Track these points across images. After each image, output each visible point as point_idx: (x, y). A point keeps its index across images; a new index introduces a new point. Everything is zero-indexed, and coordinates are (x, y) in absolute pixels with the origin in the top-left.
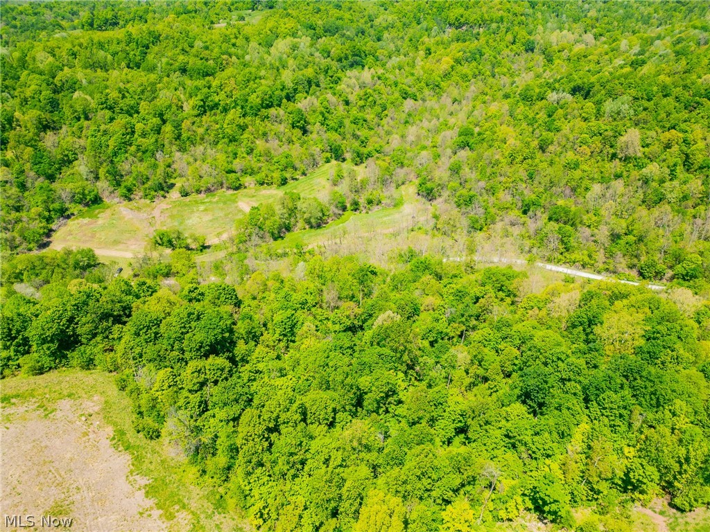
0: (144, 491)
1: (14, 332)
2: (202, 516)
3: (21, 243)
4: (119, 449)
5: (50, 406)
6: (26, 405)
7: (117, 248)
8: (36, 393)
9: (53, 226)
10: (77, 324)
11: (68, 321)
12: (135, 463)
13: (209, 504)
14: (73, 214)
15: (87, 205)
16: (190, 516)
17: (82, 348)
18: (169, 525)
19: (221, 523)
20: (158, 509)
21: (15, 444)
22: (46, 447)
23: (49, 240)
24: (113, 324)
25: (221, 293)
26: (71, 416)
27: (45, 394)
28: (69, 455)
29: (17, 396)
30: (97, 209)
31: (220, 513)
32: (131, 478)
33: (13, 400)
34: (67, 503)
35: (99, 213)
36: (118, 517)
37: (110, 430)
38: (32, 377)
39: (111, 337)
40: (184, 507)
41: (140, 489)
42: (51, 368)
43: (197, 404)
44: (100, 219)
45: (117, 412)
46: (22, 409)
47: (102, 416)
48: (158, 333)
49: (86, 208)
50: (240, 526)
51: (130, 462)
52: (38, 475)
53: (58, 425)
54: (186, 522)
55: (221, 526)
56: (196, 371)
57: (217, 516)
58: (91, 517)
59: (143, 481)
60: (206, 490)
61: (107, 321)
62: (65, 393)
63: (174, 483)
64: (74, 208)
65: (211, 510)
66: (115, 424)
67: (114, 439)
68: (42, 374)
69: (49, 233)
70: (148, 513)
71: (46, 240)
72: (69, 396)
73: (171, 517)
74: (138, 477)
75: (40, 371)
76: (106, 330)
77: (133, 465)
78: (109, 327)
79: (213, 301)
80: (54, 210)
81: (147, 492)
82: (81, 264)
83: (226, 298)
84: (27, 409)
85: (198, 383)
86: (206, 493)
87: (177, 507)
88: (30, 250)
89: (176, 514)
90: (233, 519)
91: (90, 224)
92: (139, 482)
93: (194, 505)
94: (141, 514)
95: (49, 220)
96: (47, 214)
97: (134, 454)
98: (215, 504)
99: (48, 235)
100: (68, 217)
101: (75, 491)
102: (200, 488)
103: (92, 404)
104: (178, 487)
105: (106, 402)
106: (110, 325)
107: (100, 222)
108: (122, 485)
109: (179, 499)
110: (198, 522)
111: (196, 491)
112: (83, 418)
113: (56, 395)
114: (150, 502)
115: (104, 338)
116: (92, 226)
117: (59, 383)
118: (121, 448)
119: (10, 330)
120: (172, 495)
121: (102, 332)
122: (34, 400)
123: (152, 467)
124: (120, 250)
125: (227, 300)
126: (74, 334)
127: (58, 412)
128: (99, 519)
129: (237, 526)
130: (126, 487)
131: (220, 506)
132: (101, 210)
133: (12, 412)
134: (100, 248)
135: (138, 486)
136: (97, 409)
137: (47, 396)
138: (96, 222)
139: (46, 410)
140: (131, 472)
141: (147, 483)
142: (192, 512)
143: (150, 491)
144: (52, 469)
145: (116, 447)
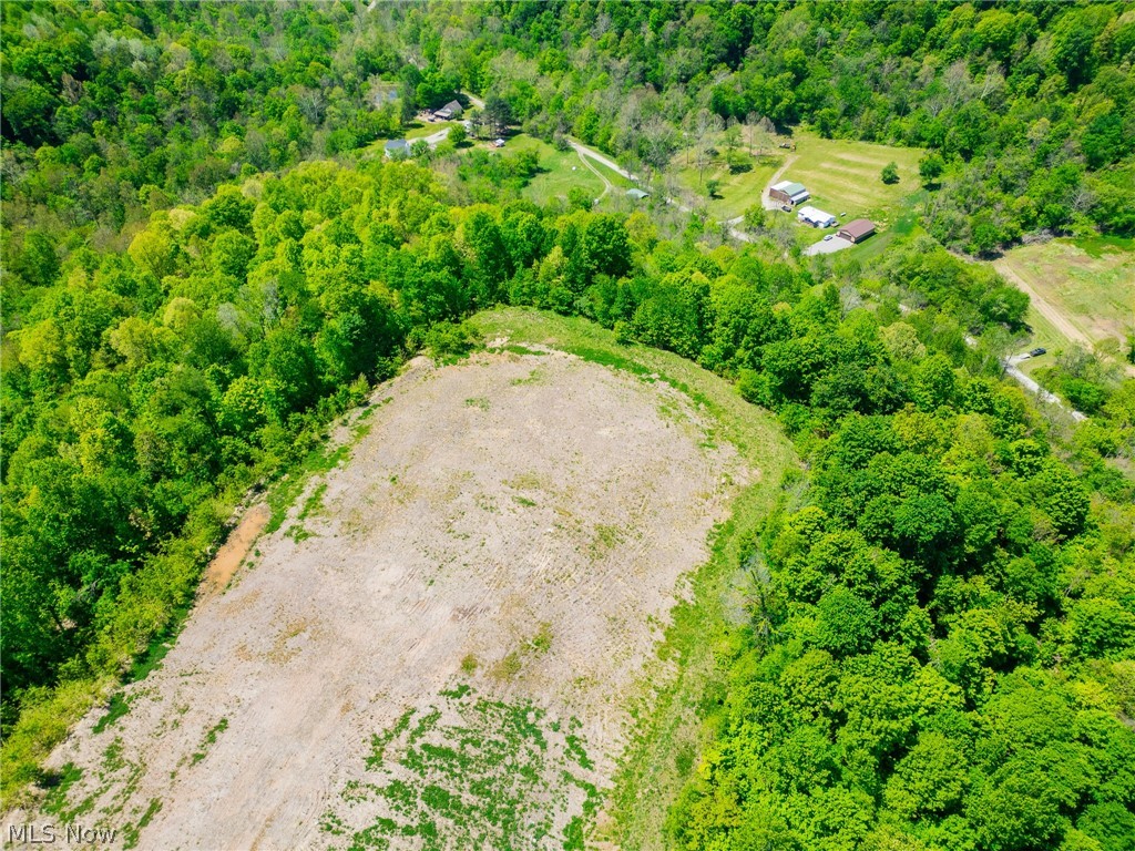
0: (677, 603)
1: (763, 336)
2: (682, 692)
3: (965, 237)
4: (710, 543)
5: (717, 440)
6: (704, 419)
7: (1075, 318)
8: (723, 416)
9: (1026, 236)
10: (820, 376)
11: (812, 364)
12: (704, 571)
13: (702, 692)
14: (1070, 233)
15: (1104, 230)
16: (675, 678)
17: (802, 408)
18: (653, 659)
19: (686, 723)
20: (665, 634)
21: (654, 446)
22: (668, 473)
23: (1003, 251)
24: (856, 408)
25: (1059, 490)
26: (720, 464)
27: (728, 424)
28: (670, 499)
29: (708, 404)
30: (1112, 243)
31: (697, 713)
32: (683, 580)
33: (702, 406)
34: (620, 537)
35: (1109, 250)
36: (634, 597)
37: (726, 515)
38: (739, 397)
39: (838, 421)
40: (682, 663)
41: (676, 597)
42: (762, 403)
43: (805, 583)
44: (1099, 261)
45: (753, 505)
46: (697, 421)
47: (739, 494)
48: (865, 461)
49: (1098, 235)
50: (697, 751)
51: (701, 565)
52: (632, 490)
53: (700, 464)
54: (667, 677)
55: (681, 725)
56: (838, 546)
57: (690, 712)
58: (617, 570)
59: (687, 594)
60: (718, 676)
61: (851, 400)
62: (742, 440)
63: (704, 631)
64: (1083, 225)
65: (695, 699)
66: (737, 516)
67: (719, 527)
68: (750, 402)
69: (1012, 241)
70: (655, 626)
71: (998, 249)
72: (740, 446)
73: (663, 655)
74: (689, 586)
75: (751, 398)
76: (840, 408)
77: (700, 570)
78: (846, 408)
79: (1033, 490)
80: (1047, 213)
81: (677, 608)
82: (995, 308)
83: (1057, 504)
84: (699, 423)
85: (826, 560)
86: (715, 679)
87: (678, 654)
88: (967, 251)
89: (669, 660)
90: (701, 737)
91: (1079, 260)
92: (684, 591)
93: (690, 673)
94: (650, 619)
95: (1028, 224)
96: (1034, 213)
97: (713, 561)
98: (706, 700)
99: (1007, 245)
100: (1059, 234)
101: (636, 534)
102: (716, 666)
103: (746, 475)
104: (703, 638)
105: (758, 486)
106: (850, 406)
107: (1096, 265)
108: (670, 577)
109: (689, 650)
110: (673, 693)
111: (710, 664)
112: (724, 480)
113: (733, 433)
114: (668, 620)
115: (830, 416)
116: (1077, 265)
117: (750, 425)
118: (712, 543)
119: (762, 332)
120: (689, 639)
121: (832, 407)
122: (714, 421)
123: (709, 593)
124: (1075, 324)
125: (1057, 508)
126: (808, 385)
127: (715, 452)
128: (619, 580)
129: (695, 747)
130: (670, 582)
131: (708, 709)
132: (1117, 248)
133: (689, 415)
134: (1051, 304)
135: (678, 594)
136: (744, 483)
137: (727, 428)
138: (1088, 262)
139: (710, 439)
140: (691, 574)
141: (689, 601)
142: (681, 676)
143: (681, 611)
144: (647, 496)
145: (711, 536)
